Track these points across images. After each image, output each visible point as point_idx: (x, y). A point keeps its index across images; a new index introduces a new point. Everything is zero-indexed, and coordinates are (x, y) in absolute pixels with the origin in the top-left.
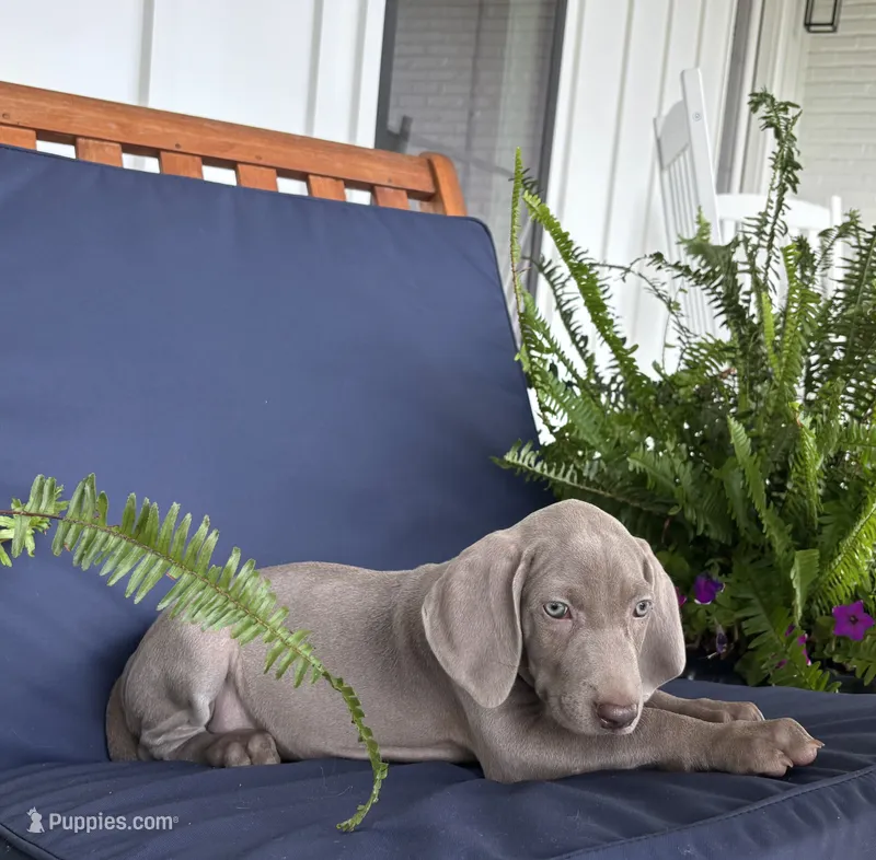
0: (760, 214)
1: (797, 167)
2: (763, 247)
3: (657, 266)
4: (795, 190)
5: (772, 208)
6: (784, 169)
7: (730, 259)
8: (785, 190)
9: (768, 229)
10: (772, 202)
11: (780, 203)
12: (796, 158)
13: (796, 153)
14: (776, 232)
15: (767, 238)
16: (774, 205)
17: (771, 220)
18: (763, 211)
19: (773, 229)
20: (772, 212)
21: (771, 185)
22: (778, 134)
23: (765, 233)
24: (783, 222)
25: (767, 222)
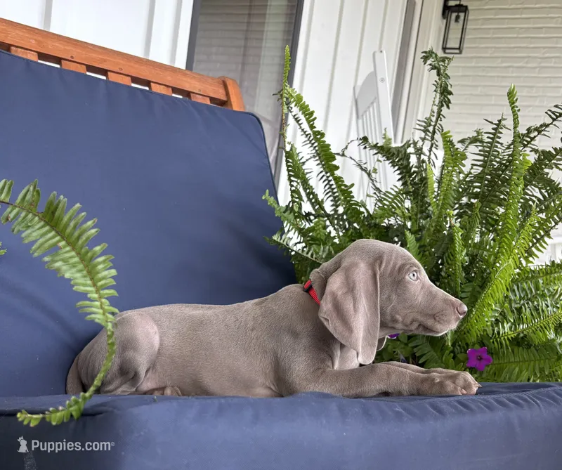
0: (426, 118)
1: (450, 93)
2: (428, 139)
3: (364, 146)
4: (448, 107)
5: (433, 116)
6: (442, 94)
7: (406, 151)
8: (442, 106)
9: (431, 129)
10: (434, 112)
11: (439, 114)
12: (449, 88)
13: (449, 86)
14: (437, 131)
15: (430, 135)
16: (435, 114)
17: (433, 124)
18: (428, 116)
19: (434, 129)
20: (434, 119)
21: (434, 102)
22: (439, 74)
23: (429, 131)
24: (440, 125)
25: (430, 125)
